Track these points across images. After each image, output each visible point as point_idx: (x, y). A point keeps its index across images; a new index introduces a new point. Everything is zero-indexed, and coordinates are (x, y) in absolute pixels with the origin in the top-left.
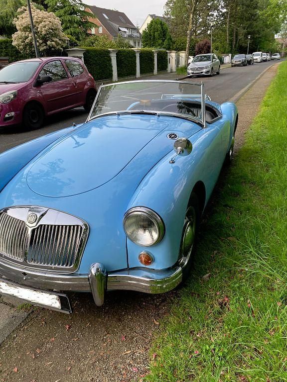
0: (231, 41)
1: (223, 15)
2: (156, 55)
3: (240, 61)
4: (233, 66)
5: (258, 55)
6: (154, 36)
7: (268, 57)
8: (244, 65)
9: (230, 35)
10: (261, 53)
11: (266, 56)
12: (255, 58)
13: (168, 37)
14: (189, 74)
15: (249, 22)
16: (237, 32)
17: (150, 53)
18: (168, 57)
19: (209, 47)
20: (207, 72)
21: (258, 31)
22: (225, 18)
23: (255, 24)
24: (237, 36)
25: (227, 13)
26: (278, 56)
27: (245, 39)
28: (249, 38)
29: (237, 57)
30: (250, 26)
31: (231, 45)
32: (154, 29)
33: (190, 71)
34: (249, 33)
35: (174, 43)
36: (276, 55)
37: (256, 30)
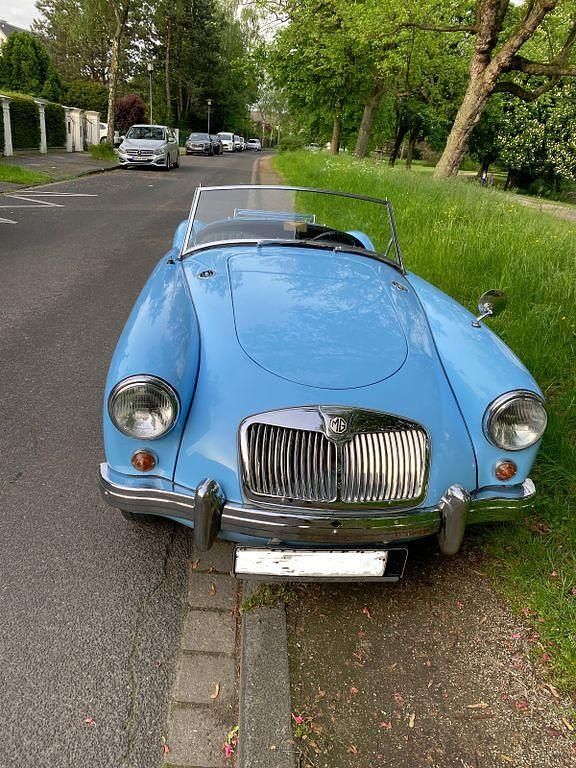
0: (174, 104)
1: (156, 50)
2: (42, 111)
3: (201, 146)
4: (188, 154)
5: (228, 138)
6: (19, 68)
7: (243, 145)
8: (210, 155)
9: (171, 92)
10: (231, 134)
11: (240, 142)
12: (224, 142)
13: (51, 77)
14: (122, 160)
15: (206, 75)
16: (184, 90)
17: (30, 105)
18: (67, 118)
19: (141, 111)
20: (160, 161)
21: (222, 93)
22: (161, 58)
23: (216, 78)
24: (185, 97)
25: (163, 48)
26: (257, 145)
27: (202, 105)
28: (209, 103)
29: (194, 138)
30: (208, 82)
31: (175, 111)
32: (19, 53)
33: (126, 156)
34: (207, 95)
35: (66, 91)
36: (254, 142)
37: (220, 90)
